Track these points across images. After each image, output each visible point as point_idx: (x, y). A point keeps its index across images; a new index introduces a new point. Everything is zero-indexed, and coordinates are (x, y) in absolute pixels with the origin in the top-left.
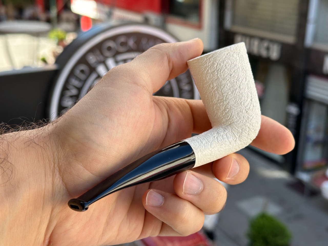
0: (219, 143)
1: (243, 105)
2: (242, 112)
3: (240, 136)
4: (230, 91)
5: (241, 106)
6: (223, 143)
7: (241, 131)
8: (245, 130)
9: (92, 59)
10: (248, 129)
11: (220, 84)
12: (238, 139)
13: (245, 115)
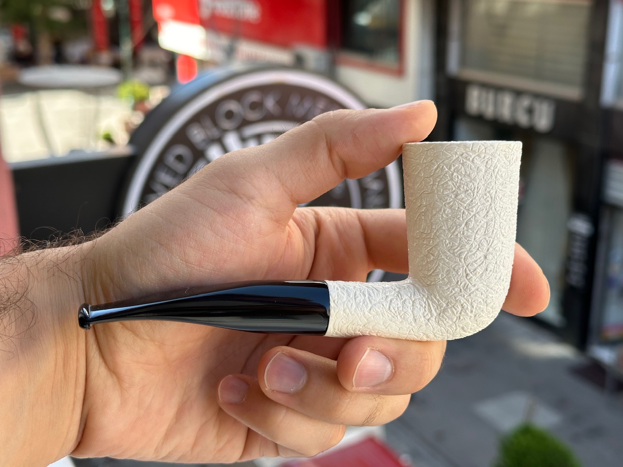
0: (391, 311)
1: (463, 260)
2: (457, 272)
3: (440, 314)
4: (447, 225)
5: (458, 259)
6: (399, 314)
7: (445, 305)
8: (454, 308)
9: (197, 135)
10: (460, 308)
11: (432, 206)
12: (435, 319)
13: (461, 279)
